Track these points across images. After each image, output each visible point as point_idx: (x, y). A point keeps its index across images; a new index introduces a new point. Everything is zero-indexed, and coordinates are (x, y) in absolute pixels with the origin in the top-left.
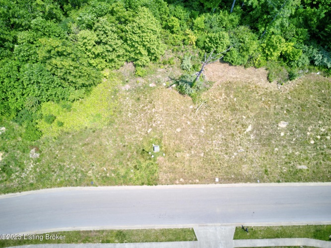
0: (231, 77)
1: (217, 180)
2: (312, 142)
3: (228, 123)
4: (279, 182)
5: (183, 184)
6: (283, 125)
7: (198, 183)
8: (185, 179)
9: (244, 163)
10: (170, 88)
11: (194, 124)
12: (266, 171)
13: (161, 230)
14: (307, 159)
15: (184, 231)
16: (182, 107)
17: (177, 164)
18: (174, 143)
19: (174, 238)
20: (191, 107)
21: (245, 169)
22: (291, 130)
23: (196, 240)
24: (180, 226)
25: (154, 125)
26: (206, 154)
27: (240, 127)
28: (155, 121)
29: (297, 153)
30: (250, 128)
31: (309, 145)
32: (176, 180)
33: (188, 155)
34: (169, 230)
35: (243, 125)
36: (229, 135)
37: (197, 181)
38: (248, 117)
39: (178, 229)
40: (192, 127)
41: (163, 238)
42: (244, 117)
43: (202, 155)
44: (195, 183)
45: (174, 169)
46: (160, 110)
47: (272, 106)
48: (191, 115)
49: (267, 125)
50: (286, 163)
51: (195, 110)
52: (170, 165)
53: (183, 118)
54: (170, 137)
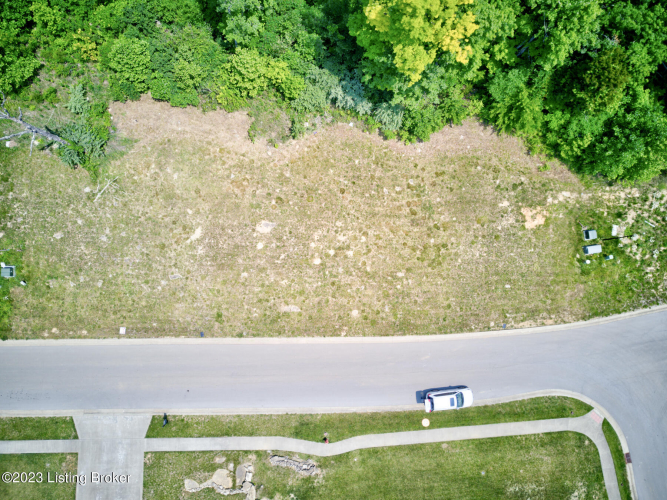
0: (173, 131)
1: (122, 331)
2: (317, 261)
3: (156, 223)
4: (240, 335)
5: (56, 337)
6: (264, 228)
7: (85, 337)
8: (61, 330)
9: (178, 300)
10: (47, 151)
11: (89, 224)
12: (219, 316)
13: (12, 420)
14: (302, 293)
15: (54, 421)
16: (70, 190)
17: (49, 300)
18: (47, 260)
19: (35, 434)
20: (87, 190)
21: (179, 312)
22: (279, 239)
23: (76, 437)
24: (48, 412)
25: (9, 224)
26: (107, 282)
27: (178, 230)
28: (11, 218)
29: (284, 282)
30: (198, 233)
31: (311, 266)
32: (44, 330)
33: (72, 284)
34: (27, 420)
35: (184, 228)
36: (156, 246)
37: (85, 332)
38: (198, 212)
39: (45, 418)
40: (86, 230)
41: (15, 434)
42: (190, 212)
43: (100, 284)
44: (79, 337)
45: (44, 309)
46: (24, 195)
47: (249, 190)
48: (85, 205)
49: (232, 228)
50: (260, 301)
51: (94, 195)
52: (35, 302)
53: (70, 212)
54: (38, 249)
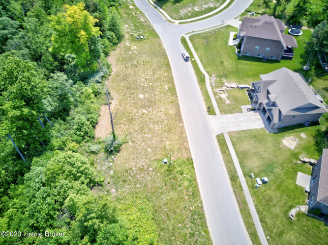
1: (181, 125)
4: (177, 97)
6: (141, 96)
8: (185, 142)
10: (115, 159)
12: (171, 102)
14: (161, 86)
15: (219, 141)
16: (131, 149)
19: (225, 146)
20: (130, 144)
23: (222, 134)
24: (216, 143)
25: (146, 167)
31: (153, 85)
32: (186, 147)
42: (137, 114)
52: (176, 153)
54: (156, 155)
